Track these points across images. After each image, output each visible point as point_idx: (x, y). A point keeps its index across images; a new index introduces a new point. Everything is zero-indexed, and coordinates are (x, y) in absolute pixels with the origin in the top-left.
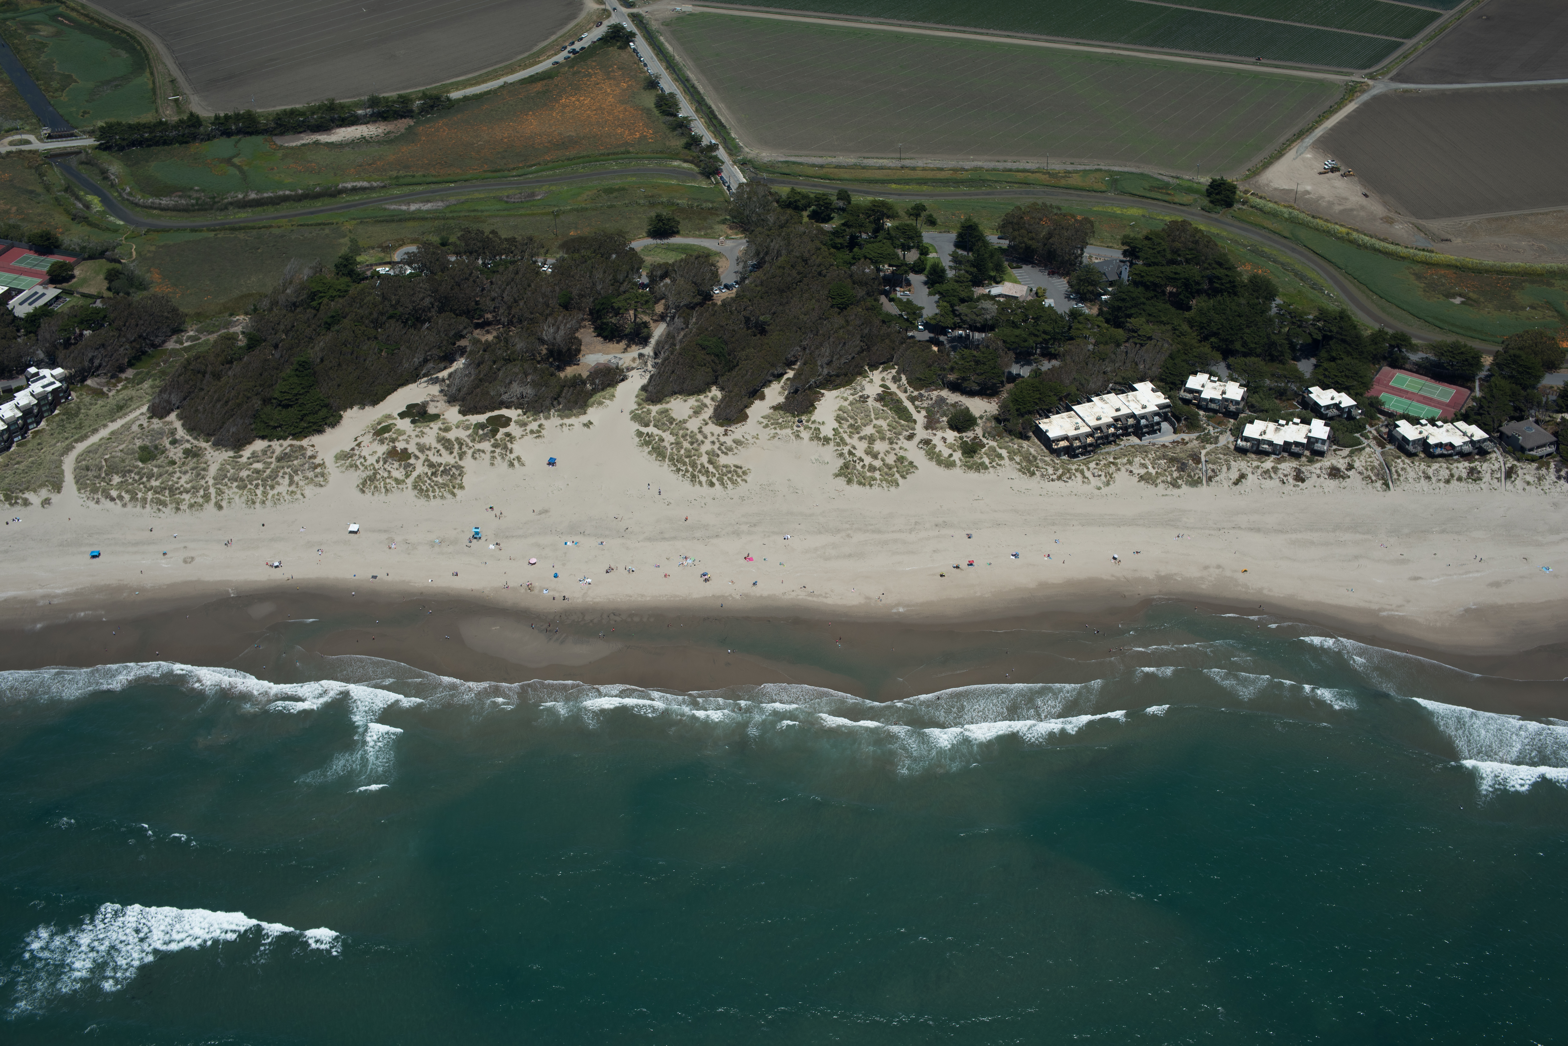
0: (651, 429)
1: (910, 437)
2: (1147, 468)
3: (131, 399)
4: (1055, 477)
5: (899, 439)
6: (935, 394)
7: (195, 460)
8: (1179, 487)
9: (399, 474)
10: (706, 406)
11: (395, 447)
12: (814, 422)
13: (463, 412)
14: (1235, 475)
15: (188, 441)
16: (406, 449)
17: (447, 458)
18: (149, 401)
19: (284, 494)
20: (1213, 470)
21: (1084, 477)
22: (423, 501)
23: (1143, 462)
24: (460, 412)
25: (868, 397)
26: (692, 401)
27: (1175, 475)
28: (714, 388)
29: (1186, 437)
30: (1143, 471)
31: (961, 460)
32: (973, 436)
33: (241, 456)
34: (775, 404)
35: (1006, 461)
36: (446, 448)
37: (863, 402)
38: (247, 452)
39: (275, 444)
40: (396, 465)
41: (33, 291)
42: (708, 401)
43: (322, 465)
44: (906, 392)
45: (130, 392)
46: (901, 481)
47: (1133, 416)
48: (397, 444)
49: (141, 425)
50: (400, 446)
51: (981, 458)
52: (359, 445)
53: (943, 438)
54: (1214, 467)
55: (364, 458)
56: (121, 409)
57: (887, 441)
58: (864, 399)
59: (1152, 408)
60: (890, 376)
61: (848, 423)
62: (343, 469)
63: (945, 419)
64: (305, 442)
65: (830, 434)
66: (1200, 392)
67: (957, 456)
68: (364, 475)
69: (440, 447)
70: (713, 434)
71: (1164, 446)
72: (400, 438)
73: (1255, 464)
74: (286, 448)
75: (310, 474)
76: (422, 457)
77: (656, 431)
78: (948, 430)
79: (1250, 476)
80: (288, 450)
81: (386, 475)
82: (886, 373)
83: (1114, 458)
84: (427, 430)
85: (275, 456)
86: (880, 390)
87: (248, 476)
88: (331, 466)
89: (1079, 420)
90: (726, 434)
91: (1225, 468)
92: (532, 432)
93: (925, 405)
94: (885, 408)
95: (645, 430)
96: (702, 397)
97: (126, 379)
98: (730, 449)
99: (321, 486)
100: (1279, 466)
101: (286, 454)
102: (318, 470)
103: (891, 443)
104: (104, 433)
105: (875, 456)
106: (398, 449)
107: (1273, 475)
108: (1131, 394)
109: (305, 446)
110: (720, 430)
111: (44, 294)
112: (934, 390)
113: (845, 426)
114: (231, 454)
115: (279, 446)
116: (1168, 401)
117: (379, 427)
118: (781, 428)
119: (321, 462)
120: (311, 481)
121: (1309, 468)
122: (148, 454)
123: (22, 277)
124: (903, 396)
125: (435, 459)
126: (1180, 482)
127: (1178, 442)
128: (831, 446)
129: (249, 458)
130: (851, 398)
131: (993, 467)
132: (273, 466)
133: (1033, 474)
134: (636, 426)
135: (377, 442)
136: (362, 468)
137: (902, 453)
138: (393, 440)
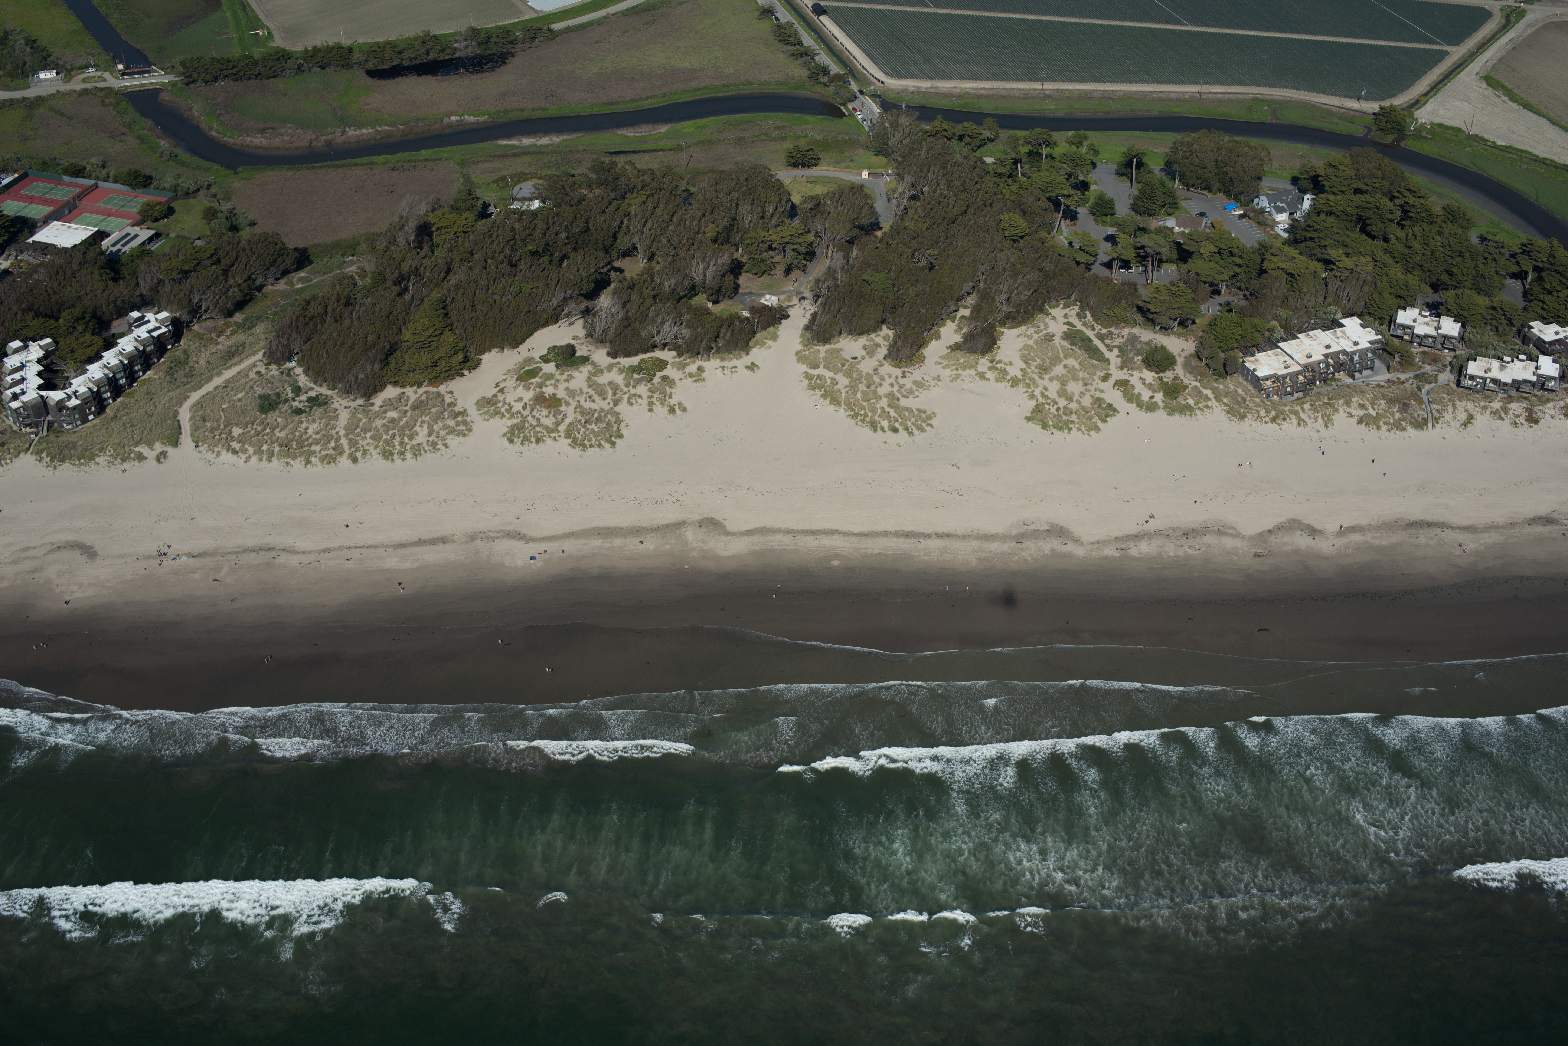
0: (821, 371)
1: (1106, 378)
2: (1367, 409)
3: (243, 345)
4: (1267, 419)
5: (1094, 380)
6: (1126, 332)
7: (321, 410)
8: (1404, 429)
9: (549, 422)
10: (878, 346)
11: (543, 392)
12: (999, 362)
13: (613, 354)
14: (1463, 416)
15: (312, 389)
16: (554, 395)
17: (600, 404)
18: (264, 347)
19: (425, 445)
20: (1438, 411)
21: (1299, 419)
22: (578, 451)
23: (1361, 402)
24: (608, 354)
25: (1054, 335)
26: (863, 340)
27: (1397, 416)
28: (884, 327)
29: (1403, 377)
30: (1362, 412)
31: (1163, 401)
32: (1172, 376)
33: (373, 404)
34: (952, 343)
35: (1213, 403)
36: (600, 395)
37: (1049, 340)
38: (379, 400)
39: (409, 391)
40: (545, 412)
41: (124, 232)
42: (879, 340)
43: (463, 413)
44: (1094, 329)
45: (240, 337)
46: (1101, 425)
47: (1344, 352)
48: (544, 389)
49: (258, 372)
50: (548, 391)
51: (1186, 399)
52: (501, 391)
53: (1141, 378)
54: (1439, 407)
55: (509, 404)
56: (232, 355)
57: (1081, 383)
58: (1050, 337)
59: (1364, 345)
60: (1074, 313)
61: (1035, 363)
62: (487, 417)
63: (1140, 358)
64: (442, 388)
65: (1019, 375)
66: (1411, 328)
67: (1159, 397)
68: (510, 423)
69: (592, 392)
70: (890, 377)
71: (1379, 386)
72: (548, 383)
73: (1482, 404)
74: (422, 395)
75: (451, 423)
76: (574, 404)
77: (828, 374)
78: (1145, 371)
79: (1478, 417)
80: (424, 397)
81: (534, 423)
82: (1068, 309)
83: (1329, 399)
84: (575, 374)
85: (410, 403)
86: (1065, 328)
87: (384, 425)
88: (473, 413)
89: (1287, 358)
90: (904, 376)
91: (1450, 409)
92: (691, 375)
93: (1116, 343)
94: (1074, 348)
95: (812, 372)
96: (873, 336)
97: (236, 323)
98: (911, 392)
99: (464, 435)
100: (1509, 406)
101: (422, 401)
102: (459, 419)
103: (1085, 384)
104: (218, 381)
105: (1070, 399)
106: (546, 395)
107: (1503, 415)
108: (1338, 330)
109: (442, 392)
110: (898, 372)
111: (136, 236)
112: (1124, 327)
113: (1033, 367)
114: (360, 401)
115: (412, 394)
116: (1380, 337)
117: (522, 371)
118: (964, 369)
119: (462, 410)
120: (452, 431)
121: (1541, 408)
122: (268, 404)
123: (110, 218)
124: (1090, 334)
125: (588, 405)
126: (1403, 423)
127: (1393, 382)
128: (1021, 389)
129: (381, 407)
130: (1036, 336)
131: (1199, 408)
132: (409, 414)
133: (1243, 417)
134: (804, 368)
135: (521, 387)
136: (508, 415)
137: (1098, 394)
138: (540, 386)
